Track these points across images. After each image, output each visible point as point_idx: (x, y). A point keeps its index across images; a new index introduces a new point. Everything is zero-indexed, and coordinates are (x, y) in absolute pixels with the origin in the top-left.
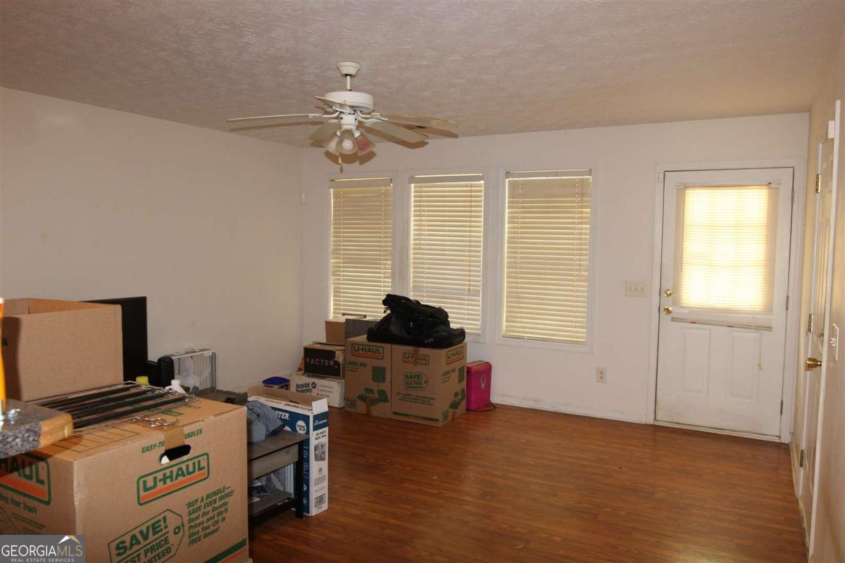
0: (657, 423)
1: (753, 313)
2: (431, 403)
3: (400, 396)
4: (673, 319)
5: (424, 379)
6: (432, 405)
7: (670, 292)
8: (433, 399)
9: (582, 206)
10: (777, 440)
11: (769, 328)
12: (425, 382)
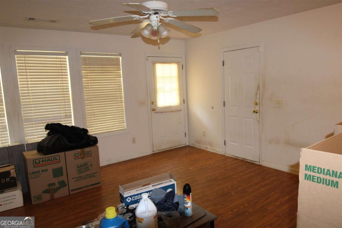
0: (154, 153)
1: (177, 106)
2: (95, 175)
3: (75, 179)
4: (155, 113)
5: (90, 164)
6: (96, 176)
7: (154, 103)
8: (96, 173)
9: (118, 70)
10: (185, 145)
11: (181, 110)
12: (91, 166)
